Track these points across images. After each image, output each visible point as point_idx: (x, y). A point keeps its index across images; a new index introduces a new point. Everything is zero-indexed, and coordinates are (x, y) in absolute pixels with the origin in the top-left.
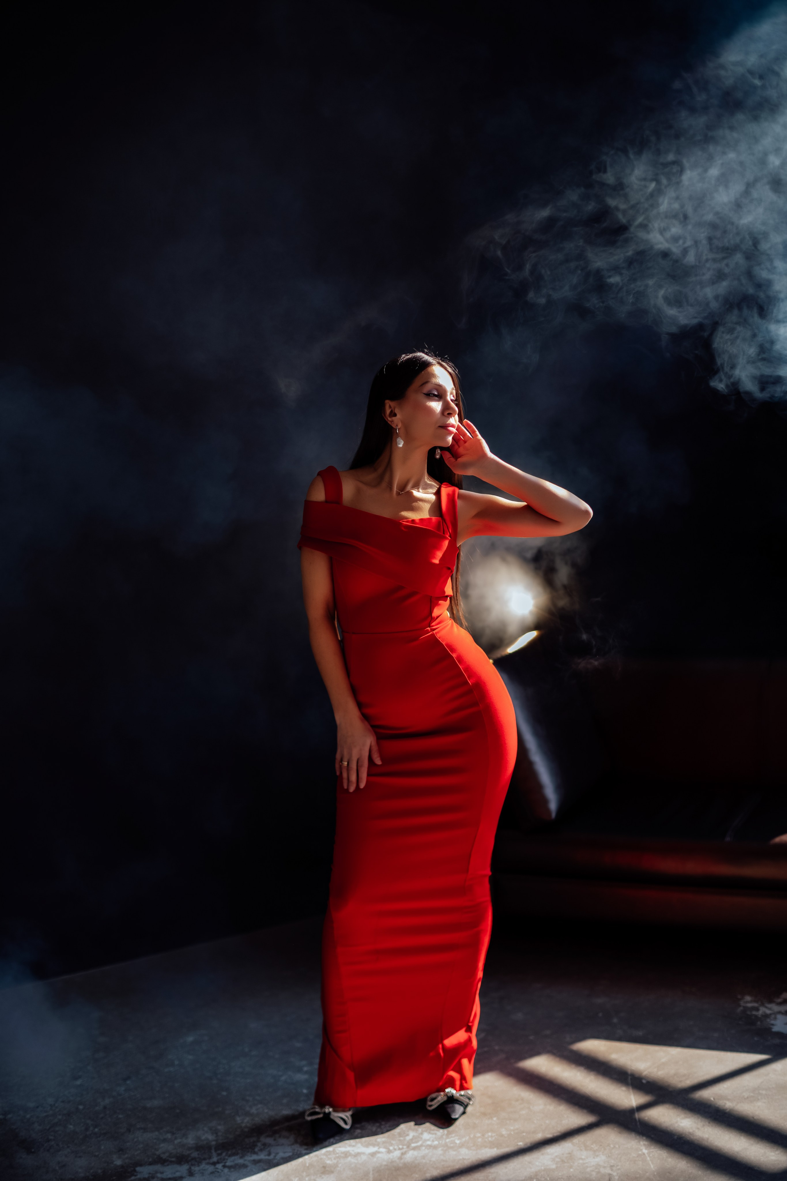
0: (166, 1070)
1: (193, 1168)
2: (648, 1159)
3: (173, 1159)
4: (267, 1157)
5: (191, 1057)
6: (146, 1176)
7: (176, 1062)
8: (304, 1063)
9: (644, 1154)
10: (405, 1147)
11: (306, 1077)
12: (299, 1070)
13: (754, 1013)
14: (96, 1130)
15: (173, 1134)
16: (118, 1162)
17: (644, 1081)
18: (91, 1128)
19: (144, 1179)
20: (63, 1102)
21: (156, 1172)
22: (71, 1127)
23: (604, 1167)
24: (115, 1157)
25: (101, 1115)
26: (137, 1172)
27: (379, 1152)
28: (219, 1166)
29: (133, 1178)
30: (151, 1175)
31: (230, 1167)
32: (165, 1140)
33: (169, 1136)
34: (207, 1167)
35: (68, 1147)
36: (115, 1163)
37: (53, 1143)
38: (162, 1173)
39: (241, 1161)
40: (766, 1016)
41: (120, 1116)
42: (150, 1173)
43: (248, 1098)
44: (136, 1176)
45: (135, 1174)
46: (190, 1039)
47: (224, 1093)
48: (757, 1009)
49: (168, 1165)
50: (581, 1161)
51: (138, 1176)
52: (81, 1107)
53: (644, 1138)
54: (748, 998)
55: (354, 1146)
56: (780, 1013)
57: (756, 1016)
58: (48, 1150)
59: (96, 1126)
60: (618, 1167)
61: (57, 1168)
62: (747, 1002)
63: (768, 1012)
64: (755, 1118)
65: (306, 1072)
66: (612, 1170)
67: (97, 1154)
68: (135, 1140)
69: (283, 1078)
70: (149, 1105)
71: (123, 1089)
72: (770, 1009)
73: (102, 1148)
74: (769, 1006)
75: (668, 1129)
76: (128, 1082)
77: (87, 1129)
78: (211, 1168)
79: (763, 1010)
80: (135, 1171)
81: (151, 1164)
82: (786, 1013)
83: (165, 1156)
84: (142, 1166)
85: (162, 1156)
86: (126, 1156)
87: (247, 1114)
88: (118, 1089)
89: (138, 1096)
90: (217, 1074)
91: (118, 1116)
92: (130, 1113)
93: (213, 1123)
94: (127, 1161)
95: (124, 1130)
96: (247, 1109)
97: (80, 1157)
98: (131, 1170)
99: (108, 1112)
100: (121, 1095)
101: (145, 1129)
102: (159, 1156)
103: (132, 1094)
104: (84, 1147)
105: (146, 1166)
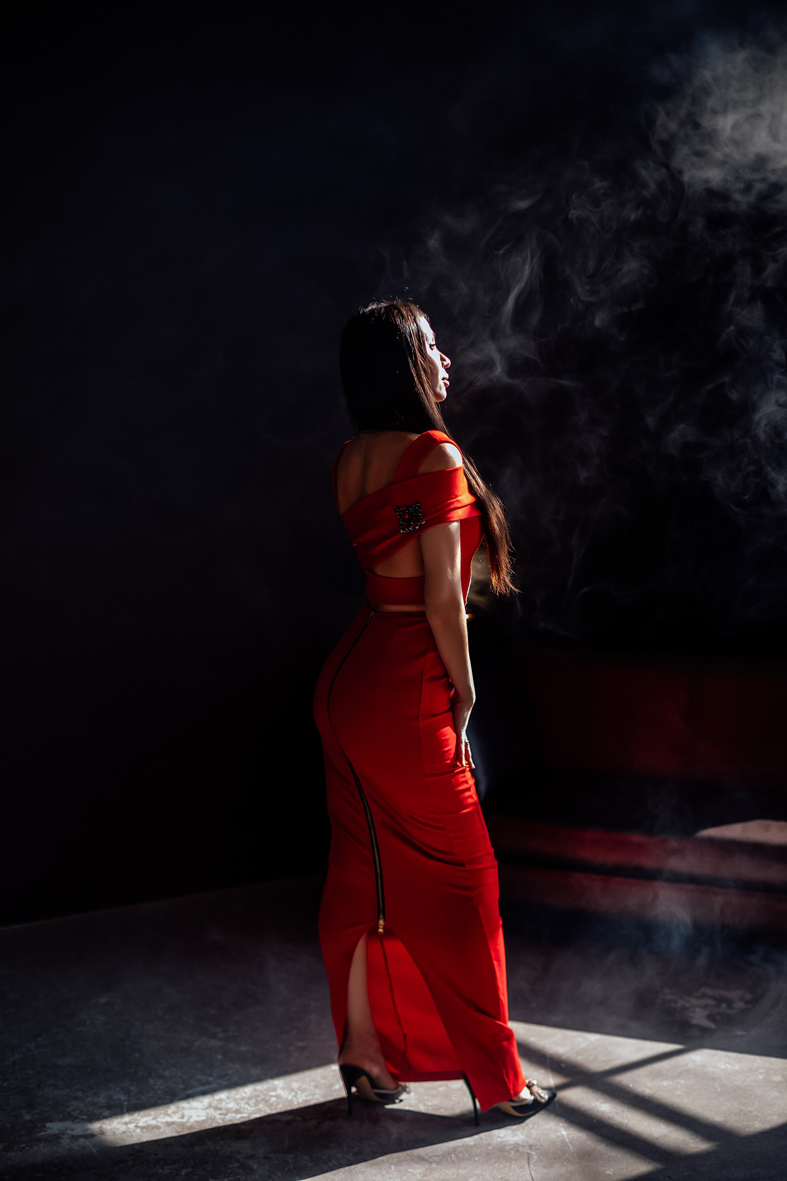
0: (78, 1029)
3: (84, 1117)
4: (180, 1120)
5: (103, 1018)
6: (56, 1132)
7: (88, 1022)
8: (218, 1030)
9: (563, 1135)
11: (220, 1043)
12: (214, 1036)
13: (673, 1005)
14: (5, 1084)
15: (84, 1092)
16: (28, 1117)
17: (563, 1065)
19: (54, 1135)
21: (67, 1129)
23: (523, 1146)
24: (24, 1112)
25: (10, 1070)
26: (47, 1128)
28: (132, 1126)
29: (42, 1133)
30: (61, 1132)
31: (142, 1128)
32: (75, 1098)
33: (80, 1094)
34: (119, 1126)
36: (24, 1117)
38: (73, 1130)
39: (154, 1122)
40: (684, 1009)
41: (30, 1072)
42: (60, 1130)
43: (160, 1061)
44: (45, 1131)
45: (45, 1129)
46: (103, 1000)
47: (137, 1055)
48: (676, 1002)
49: (79, 1122)
50: (499, 1140)
51: (48, 1132)
53: (563, 1120)
54: (668, 991)
56: (698, 1006)
57: (675, 1008)
60: (537, 1147)
62: (666, 994)
63: (687, 1005)
64: (675, 1106)
65: (220, 1039)
66: (531, 1149)
67: (6, 1108)
68: (45, 1096)
69: (197, 1044)
70: (60, 1062)
71: (33, 1045)
72: (689, 1002)
73: (11, 1102)
74: (688, 999)
75: (587, 1113)
76: (38, 1039)
78: (123, 1128)
79: (680, 1003)
80: (45, 1126)
81: (61, 1120)
82: (706, 1007)
83: (75, 1114)
84: (51, 1121)
85: (73, 1113)
86: (36, 1111)
87: (159, 1076)
88: (28, 1045)
89: (48, 1053)
90: (130, 1036)
91: (27, 1071)
92: (40, 1069)
93: (126, 1084)
94: (37, 1116)
95: (33, 1086)
96: (160, 1071)
98: (40, 1125)
99: (17, 1067)
100: (30, 1051)
101: (56, 1086)
102: (69, 1113)
103: (42, 1051)
105: (56, 1122)
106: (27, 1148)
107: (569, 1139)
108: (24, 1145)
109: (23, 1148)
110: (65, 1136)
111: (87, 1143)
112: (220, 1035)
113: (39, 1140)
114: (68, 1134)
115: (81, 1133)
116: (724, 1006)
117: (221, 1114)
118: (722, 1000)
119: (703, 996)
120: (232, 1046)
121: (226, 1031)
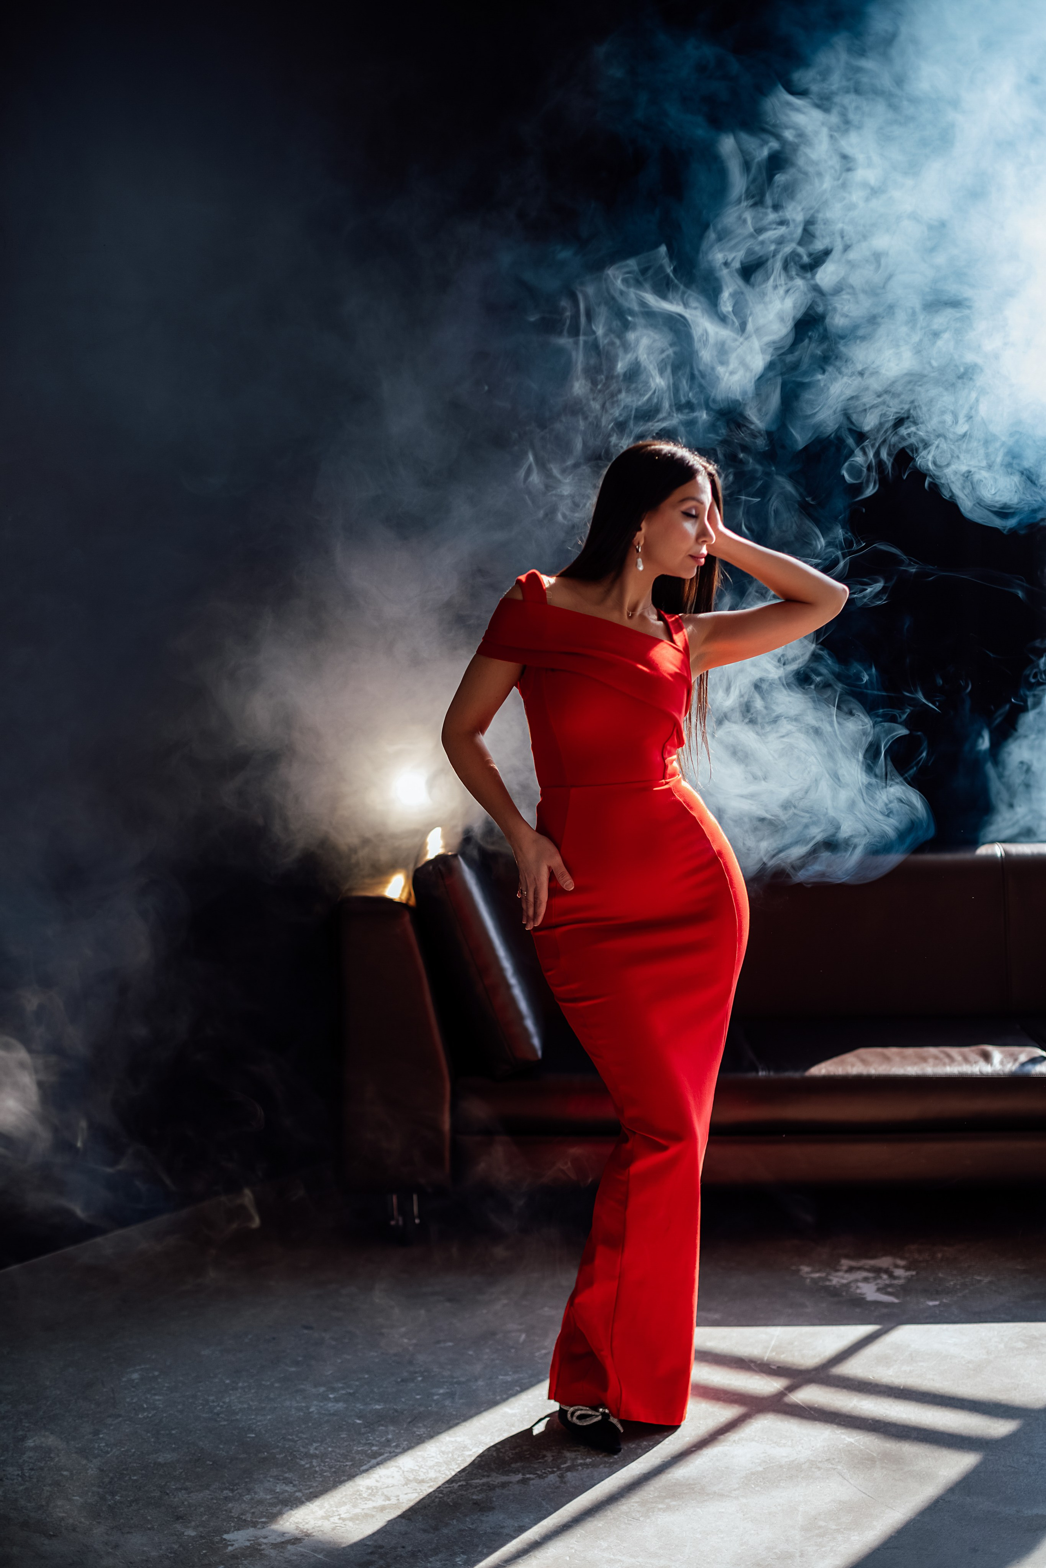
0: (140, 1416)
2: (861, 1446)
4: (388, 1502)
5: (157, 1397)
6: (247, 1544)
7: (145, 1406)
8: (322, 1390)
9: (851, 1443)
10: (555, 1469)
11: (340, 1405)
12: (324, 1398)
13: (828, 1283)
14: (118, 1498)
16: (191, 1533)
18: (108, 1497)
19: (248, 1547)
20: (32, 1469)
21: (256, 1537)
24: (178, 1527)
25: (107, 1480)
27: (529, 1479)
29: (230, 1548)
30: (252, 1542)
32: (227, 1499)
33: (228, 1493)
36: (186, 1534)
37: (71, 1521)
38: (265, 1537)
40: (847, 1286)
41: (135, 1478)
42: (249, 1540)
43: (290, 1437)
44: (232, 1545)
45: (229, 1543)
46: (135, 1376)
47: (252, 1435)
48: (826, 1279)
51: (236, 1545)
54: (805, 1269)
55: (488, 1476)
56: (857, 1281)
57: (834, 1287)
59: (113, 1494)
61: (110, 1550)
62: (807, 1273)
63: (844, 1281)
65: (336, 1400)
67: (149, 1526)
69: (313, 1410)
70: (161, 1460)
72: (843, 1278)
73: (149, 1518)
74: (840, 1274)
75: (853, 1414)
76: (101, 1436)
77: (103, 1498)
79: (835, 1280)
80: (225, 1540)
81: (237, 1529)
82: (866, 1280)
83: (248, 1517)
84: (227, 1532)
85: (243, 1517)
86: (193, 1523)
87: (307, 1455)
88: (96, 1445)
89: (133, 1450)
90: (218, 1414)
91: (130, 1478)
92: (143, 1472)
93: (274, 1472)
94: (201, 1529)
95: (157, 1494)
96: (302, 1449)
97: (128, 1533)
98: (217, 1539)
99: (111, 1475)
100: (108, 1453)
101: (186, 1489)
102: (239, 1518)
103: (123, 1449)
104: (122, 1521)
105: (233, 1532)
107: (863, 1446)
110: (264, 1546)
111: (300, 1549)
112: (331, 1396)
113: (234, 1556)
114: (266, 1544)
115: (278, 1539)
116: (885, 1276)
118: (878, 1271)
119: (851, 1270)
120: (360, 1406)
121: (333, 1390)
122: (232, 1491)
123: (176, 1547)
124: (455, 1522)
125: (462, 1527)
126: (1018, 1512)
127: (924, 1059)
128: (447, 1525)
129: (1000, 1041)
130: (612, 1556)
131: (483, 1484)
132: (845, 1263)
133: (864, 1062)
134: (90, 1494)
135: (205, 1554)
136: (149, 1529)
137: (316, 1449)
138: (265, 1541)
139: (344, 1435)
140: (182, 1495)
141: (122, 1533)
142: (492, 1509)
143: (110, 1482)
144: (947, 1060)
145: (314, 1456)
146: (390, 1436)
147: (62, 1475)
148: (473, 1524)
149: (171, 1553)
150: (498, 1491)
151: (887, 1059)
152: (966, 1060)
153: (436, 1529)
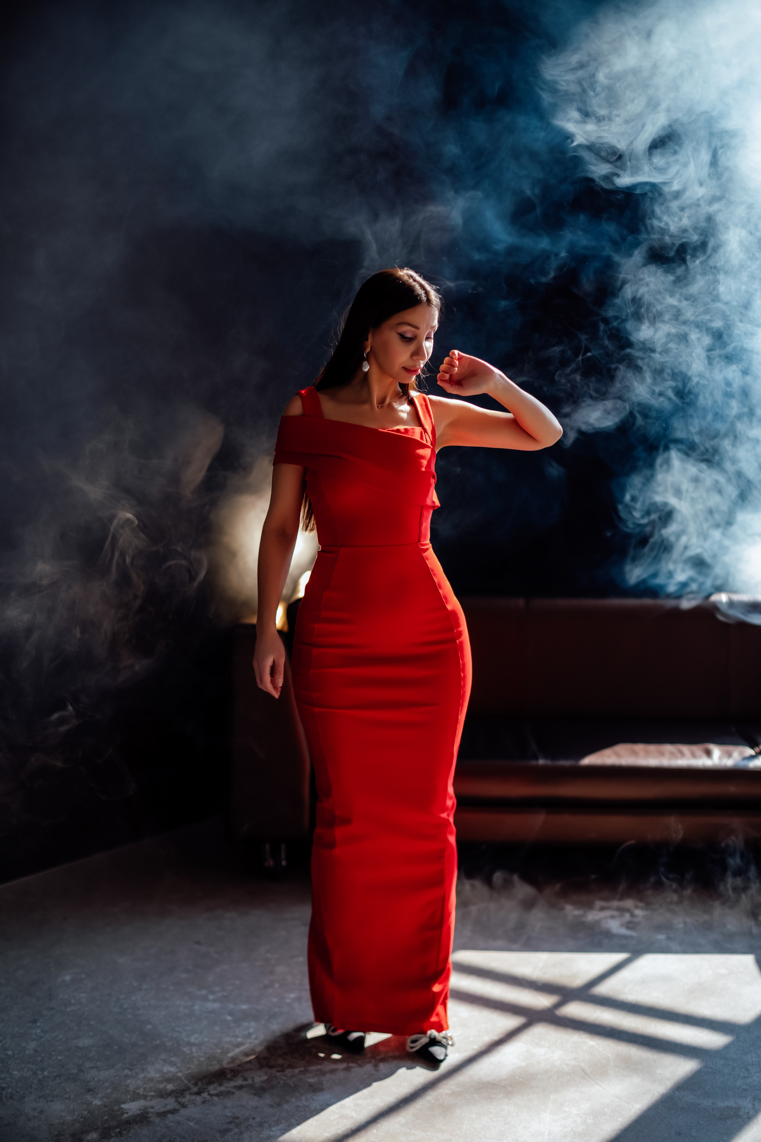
0: (69, 1009)
1: (179, 1099)
2: (601, 1049)
3: (152, 1094)
5: (82, 995)
6: (139, 1112)
7: (73, 1001)
8: (204, 992)
9: (593, 1046)
10: (371, 1060)
11: (217, 1005)
12: (205, 999)
13: (584, 919)
14: (46, 1073)
16: (97, 1102)
17: (540, 984)
18: (39, 1073)
19: (138, 1115)
21: (145, 1107)
22: (16, 1072)
24: (89, 1097)
25: (39, 1059)
27: (352, 1067)
28: (205, 1095)
29: (125, 1116)
30: (142, 1111)
31: (217, 1095)
32: (126, 1077)
33: (128, 1072)
34: (193, 1097)
35: (30, 1093)
36: (94, 1103)
37: (10, 1090)
38: (152, 1108)
39: (222, 1088)
40: (597, 922)
41: (60, 1058)
42: (139, 1109)
43: (177, 1029)
45: (125, 1111)
46: (68, 978)
47: (149, 1027)
48: (583, 916)
49: (151, 1100)
50: (544, 1057)
51: (130, 1113)
52: (10, 1053)
53: (583, 1032)
54: (569, 908)
57: (589, 922)
58: (11, 1098)
59: (43, 1070)
61: (37, 1114)
62: (571, 911)
63: (597, 918)
64: (662, 1007)
65: (214, 1001)
67: (67, 1096)
68: (96, 1079)
69: (196, 1007)
70: (80, 1044)
71: (39, 1031)
72: (596, 915)
73: (68, 1090)
74: (594, 912)
75: (596, 1023)
76: (38, 1024)
77: (35, 1073)
78: (199, 1099)
79: (590, 917)
80: (122, 1108)
81: (133, 1100)
82: (613, 917)
83: (141, 1091)
84: (124, 1103)
85: (137, 1091)
86: (100, 1095)
87: (190, 1044)
88: (34, 1031)
89: (61, 1036)
90: (126, 1009)
91: (57, 1058)
92: (67, 1053)
93: (163, 1056)
94: (105, 1100)
95: (75, 1071)
96: (186, 1039)
97: (51, 1101)
98: (116, 1108)
99: (43, 1055)
100: (42, 1037)
101: (97, 1068)
102: (134, 1092)
103: (53, 1035)
104: (47, 1091)
105: (129, 1102)
106: (125, 1132)
108: (118, 1130)
109: (120, 1132)
110: (150, 1115)
111: (177, 1117)
112: (211, 997)
113: (127, 1122)
114: (152, 1113)
115: (162, 1110)
116: (627, 915)
117: (278, 1071)
118: (622, 910)
119: (602, 909)
120: (231, 1006)
121: (213, 992)
122: (131, 1070)
123: (85, 1113)
124: (293, 1100)
125: (298, 1103)
126: (713, 1104)
127: (662, 754)
128: (287, 1102)
129: (720, 741)
130: (408, 1130)
131: (317, 1070)
132: (599, 904)
133: (618, 755)
134: (26, 1069)
135: (107, 1120)
136: (67, 1098)
137: (196, 1038)
138: (151, 1110)
139: (217, 1028)
140: (94, 1072)
141: (47, 1101)
142: (321, 1090)
143: (42, 1061)
144: (679, 755)
145: (194, 1045)
146: (251, 1030)
147: (6, 1054)
148: (307, 1101)
149: (81, 1118)
150: (328, 1076)
151: (635, 753)
152: (694, 756)
153: (279, 1105)
